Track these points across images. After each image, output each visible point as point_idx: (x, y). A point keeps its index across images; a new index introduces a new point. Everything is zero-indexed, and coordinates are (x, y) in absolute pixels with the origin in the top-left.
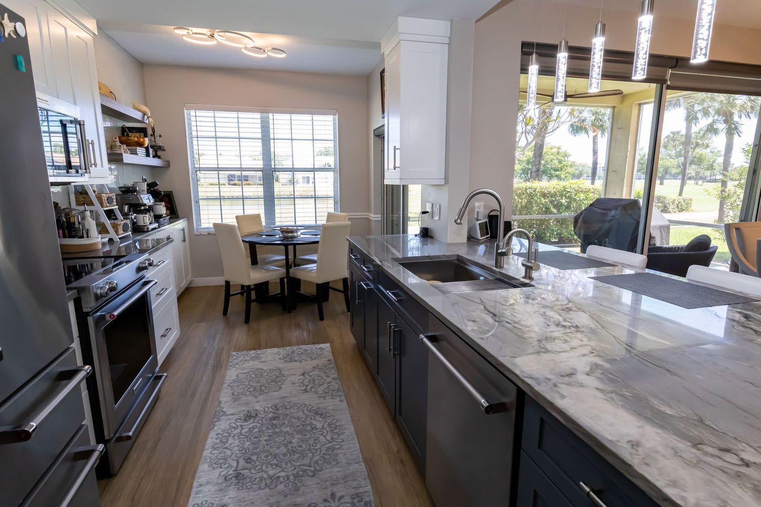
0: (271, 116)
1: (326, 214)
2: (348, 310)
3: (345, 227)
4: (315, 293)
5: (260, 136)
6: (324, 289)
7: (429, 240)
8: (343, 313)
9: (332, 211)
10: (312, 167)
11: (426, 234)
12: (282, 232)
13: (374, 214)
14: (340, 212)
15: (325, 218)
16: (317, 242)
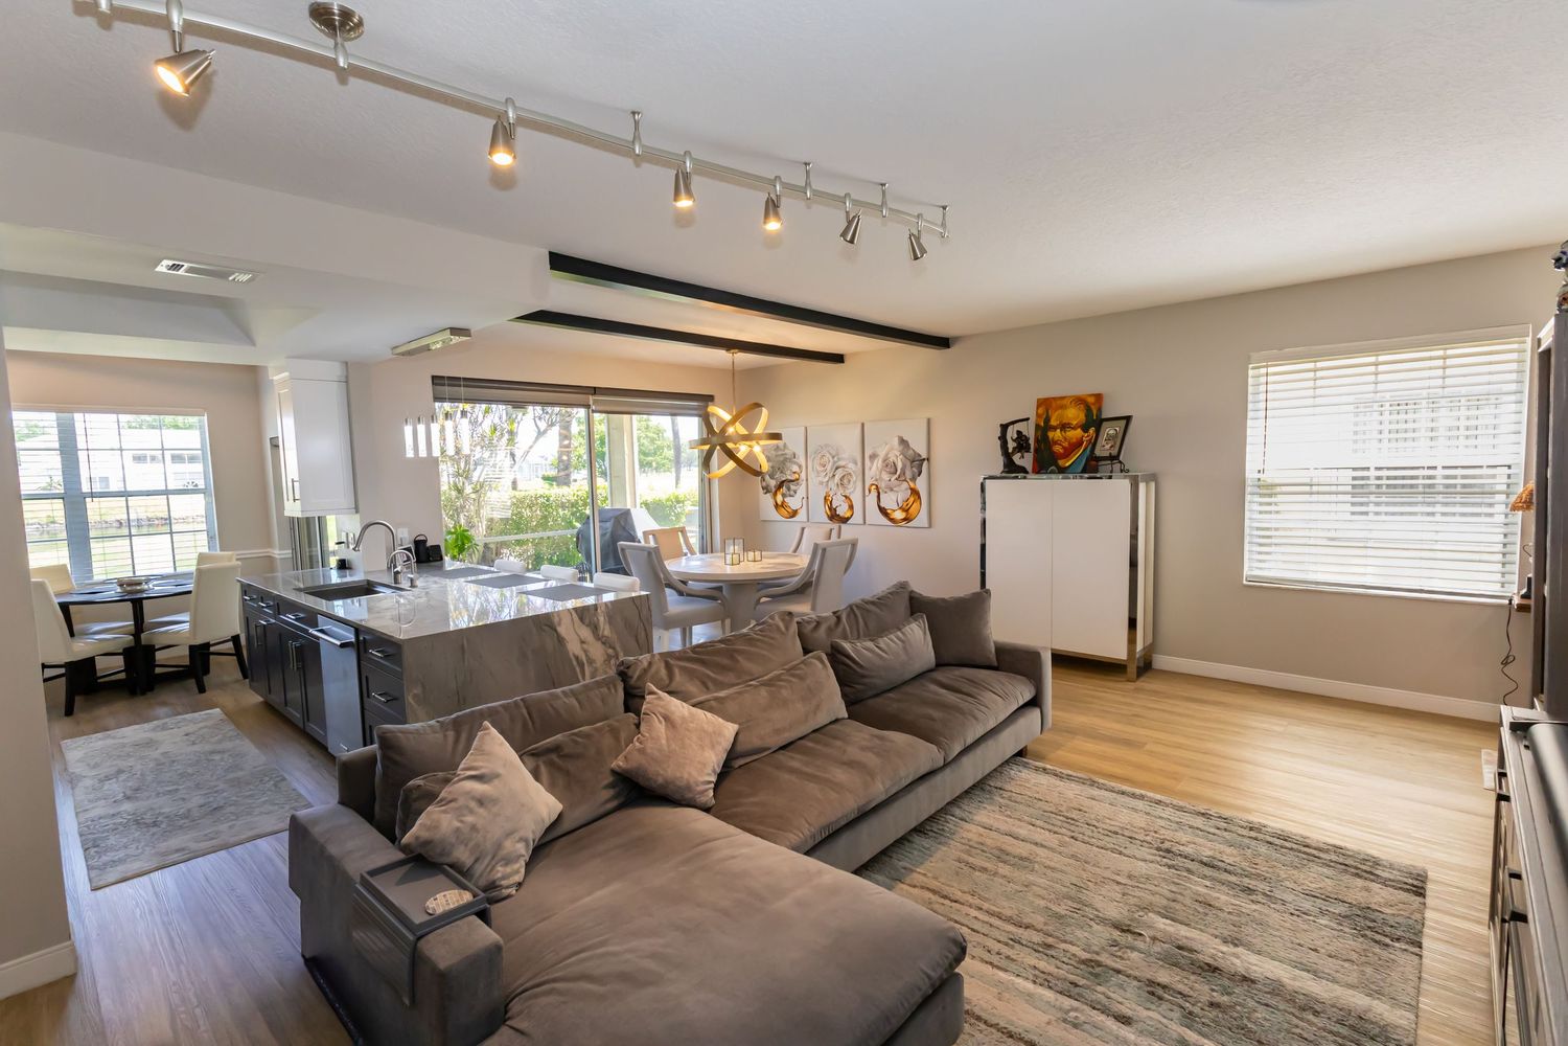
0: (78, 417)
1: (196, 556)
2: (245, 677)
3: (233, 568)
4: (187, 662)
5: (57, 445)
6: (201, 654)
7: (348, 571)
8: (237, 681)
9: (205, 550)
10: (164, 488)
11: (343, 565)
12: (121, 585)
13: (280, 549)
14: (221, 550)
15: (195, 562)
16: (190, 592)
